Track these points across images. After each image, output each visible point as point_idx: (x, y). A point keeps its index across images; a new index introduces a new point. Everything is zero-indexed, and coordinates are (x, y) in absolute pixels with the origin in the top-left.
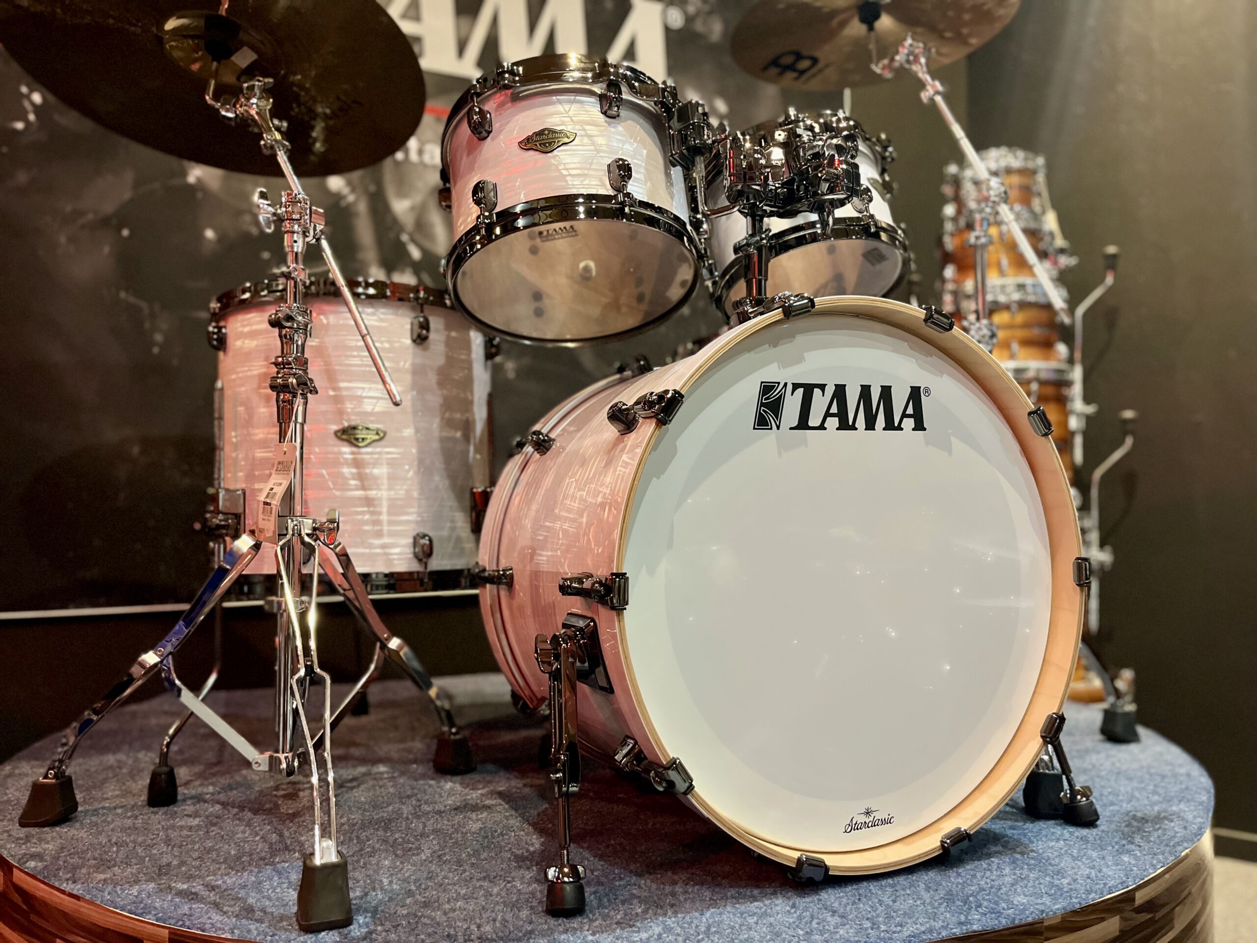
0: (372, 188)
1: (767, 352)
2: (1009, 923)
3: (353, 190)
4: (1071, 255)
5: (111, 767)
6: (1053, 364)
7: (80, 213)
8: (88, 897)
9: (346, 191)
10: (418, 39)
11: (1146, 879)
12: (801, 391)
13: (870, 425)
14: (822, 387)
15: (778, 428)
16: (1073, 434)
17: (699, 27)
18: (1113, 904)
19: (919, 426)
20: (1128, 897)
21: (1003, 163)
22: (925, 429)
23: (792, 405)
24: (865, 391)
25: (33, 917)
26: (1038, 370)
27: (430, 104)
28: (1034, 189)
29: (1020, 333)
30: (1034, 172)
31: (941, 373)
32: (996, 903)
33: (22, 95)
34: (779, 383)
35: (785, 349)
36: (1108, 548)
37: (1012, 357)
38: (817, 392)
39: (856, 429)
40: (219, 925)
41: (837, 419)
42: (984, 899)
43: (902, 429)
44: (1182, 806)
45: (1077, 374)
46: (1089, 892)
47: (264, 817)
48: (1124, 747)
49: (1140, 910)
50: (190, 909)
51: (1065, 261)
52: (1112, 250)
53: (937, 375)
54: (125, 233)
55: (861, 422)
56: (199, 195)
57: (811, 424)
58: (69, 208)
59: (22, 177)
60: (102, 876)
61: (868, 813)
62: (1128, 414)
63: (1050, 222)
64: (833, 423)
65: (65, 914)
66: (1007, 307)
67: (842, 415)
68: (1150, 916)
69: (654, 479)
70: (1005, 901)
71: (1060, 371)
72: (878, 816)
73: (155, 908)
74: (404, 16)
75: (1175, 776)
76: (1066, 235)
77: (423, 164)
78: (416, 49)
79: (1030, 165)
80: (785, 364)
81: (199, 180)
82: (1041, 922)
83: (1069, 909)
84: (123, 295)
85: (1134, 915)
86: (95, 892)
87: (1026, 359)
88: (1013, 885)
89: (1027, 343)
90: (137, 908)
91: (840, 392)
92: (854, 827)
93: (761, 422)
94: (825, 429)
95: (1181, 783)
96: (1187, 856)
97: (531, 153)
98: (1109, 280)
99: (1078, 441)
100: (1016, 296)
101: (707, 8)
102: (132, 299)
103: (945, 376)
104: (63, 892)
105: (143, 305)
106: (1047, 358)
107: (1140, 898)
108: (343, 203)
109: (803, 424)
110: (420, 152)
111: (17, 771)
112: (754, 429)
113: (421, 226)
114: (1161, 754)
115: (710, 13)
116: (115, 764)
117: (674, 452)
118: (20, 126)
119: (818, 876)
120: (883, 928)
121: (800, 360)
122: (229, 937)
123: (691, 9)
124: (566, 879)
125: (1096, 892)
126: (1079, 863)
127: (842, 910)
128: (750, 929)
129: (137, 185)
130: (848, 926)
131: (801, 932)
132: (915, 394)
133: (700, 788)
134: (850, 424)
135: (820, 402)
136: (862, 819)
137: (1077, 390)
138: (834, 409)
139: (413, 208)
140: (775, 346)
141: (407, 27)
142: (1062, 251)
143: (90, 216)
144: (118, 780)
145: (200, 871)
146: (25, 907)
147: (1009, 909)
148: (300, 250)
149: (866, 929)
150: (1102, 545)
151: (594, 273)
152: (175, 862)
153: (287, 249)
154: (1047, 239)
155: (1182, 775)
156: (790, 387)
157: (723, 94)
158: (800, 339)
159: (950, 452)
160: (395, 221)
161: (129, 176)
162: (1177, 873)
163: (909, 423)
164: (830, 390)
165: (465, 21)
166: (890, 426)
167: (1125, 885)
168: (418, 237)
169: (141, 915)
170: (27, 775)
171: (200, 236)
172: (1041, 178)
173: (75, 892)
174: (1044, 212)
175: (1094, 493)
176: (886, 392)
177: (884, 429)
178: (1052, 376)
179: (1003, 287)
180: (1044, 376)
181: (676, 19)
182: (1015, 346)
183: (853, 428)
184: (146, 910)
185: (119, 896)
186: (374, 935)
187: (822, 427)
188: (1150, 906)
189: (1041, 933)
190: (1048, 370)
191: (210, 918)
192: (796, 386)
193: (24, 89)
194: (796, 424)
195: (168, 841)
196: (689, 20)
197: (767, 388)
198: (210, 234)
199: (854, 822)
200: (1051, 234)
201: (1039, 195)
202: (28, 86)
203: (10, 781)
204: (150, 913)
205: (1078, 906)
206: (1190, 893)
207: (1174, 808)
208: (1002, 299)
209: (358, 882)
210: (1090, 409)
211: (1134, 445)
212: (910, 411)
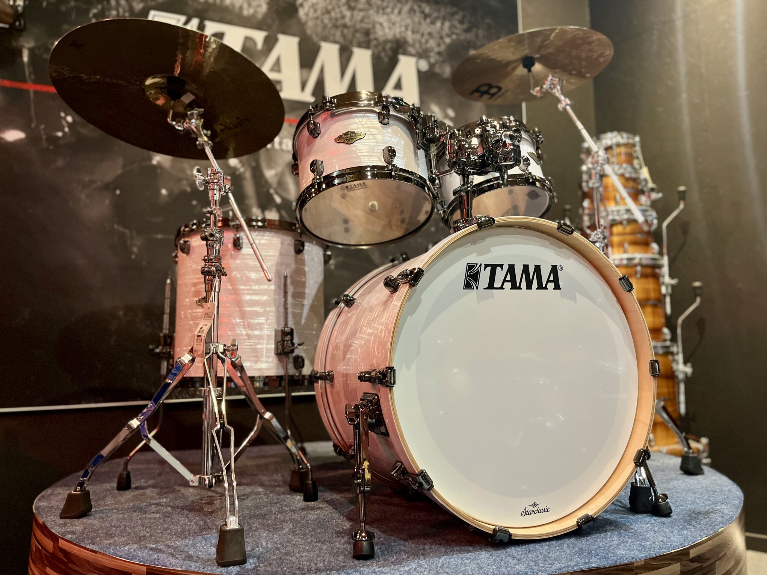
0: (254, 164)
1: (470, 247)
2: (613, 563)
3: (243, 165)
4: (658, 192)
5: (108, 490)
6: (650, 255)
7: (93, 182)
8: (101, 551)
9: (239, 166)
10: (279, 82)
11: (696, 543)
12: (489, 268)
13: (529, 287)
14: (501, 266)
15: (477, 288)
16: (665, 296)
17: (437, 69)
18: (676, 555)
19: (557, 287)
20: (684, 553)
21: (614, 141)
22: (560, 289)
23: (485, 276)
24: (526, 268)
25: (70, 565)
26: (641, 259)
27: (287, 117)
28: (635, 155)
29: (628, 238)
30: (634, 145)
31: (569, 258)
32: (607, 554)
33: (61, 117)
34: (477, 264)
35: (479, 246)
36: (689, 364)
37: (625, 252)
38: (498, 268)
39: (521, 289)
40: (174, 563)
41: (510, 283)
42: (600, 552)
43: (547, 289)
44: (723, 506)
45: (665, 261)
46: (661, 549)
47: (195, 513)
48: (694, 477)
49: (693, 560)
50: (158, 556)
51: (655, 196)
52: (682, 188)
53: (566, 259)
54: (118, 192)
55: (524, 285)
56: (159, 171)
57: (495, 286)
58: (87, 179)
59: (60, 163)
60: (108, 542)
61: (534, 505)
62: (697, 284)
63: (645, 173)
64: (508, 285)
65: (88, 562)
66: (621, 223)
67: (513, 281)
68: (699, 565)
69: (409, 316)
70: (612, 553)
71: (654, 259)
72: (541, 507)
73: (139, 556)
74: (272, 70)
75: (722, 491)
76: (654, 181)
77: (282, 150)
78: (278, 87)
79: (631, 141)
80: (480, 254)
81: (159, 162)
82: (632, 563)
83: (649, 557)
84: (116, 226)
85: (690, 563)
86: (105, 549)
87: (634, 253)
88: (618, 545)
89: (634, 243)
90: (129, 556)
91: (511, 268)
92: (526, 513)
93: (468, 285)
94: (504, 289)
95: (724, 495)
96: (722, 532)
97: (342, 144)
98: (682, 206)
99: (668, 300)
100: (626, 217)
101: (441, 59)
102: (121, 229)
103: (571, 259)
104: (87, 549)
105: (127, 232)
106: (646, 252)
107: (693, 553)
108: (237, 173)
109: (491, 286)
110: (280, 143)
111: (55, 492)
112: (464, 289)
113: (281, 184)
114: (715, 480)
115: (443, 62)
116: (110, 488)
117: (419, 302)
118: (60, 134)
119: (506, 540)
120: (541, 565)
121: (489, 251)
122: (180, 569)
123: (432, 60)
124: (364, 539)
125: (665, 548)
126: (658, 535)
127: (519, 557)
128: (466, 565)
129: (124, 166)
130: (521, 565)
131: (495, 567)
132: (554, 270)
133: (437, 486)
134: (518, 286)
135: (500, 274)
136: (531, 508)
137: (665, 270)
138: (508, 278)
139: (276, 175)
140: (474, 244)
141: (272, 76)
142: (652, 190)
143: (99, 184)
144: (112, 496)
145: (162, 539)
146: (65, 560)
147: (614, 556)
148: (217, 199)
149: (532, 566)
150: (685, 363)
151: (377, 208)
152: (148, 535)
153: (211, 199)
154: (643, 183)
155: (726, 491)
156: (483, 266)
157: (452, 106)
158: (488, 240)
159: (575, 301)
160: (266, 182)
161: (120, 161)
162: (716, 541)
163: (551, 285)
164: (506, 268)
165: (305, 72)
166: (540, 287)
167: (683, 545)
168: (279, 191)
169: (131, 560)
170: (61, 494)
171: (159, 193)
172: (638, 148)
173: (94, 549)
174: (641, 168)
175: (679, 331)
176: (538, 268)
177: (537, 289)
178: (650, 262)
179: (619, 211)
180: (644, 262)
181: (424, 65)
182: (626, 245)
183: (519, 288)
184: (134, 557)
185: (118, 551)
186: (258, 568)
187: (502, 288)
188: (699, 558)
189: (633, 570)
190: (646, 259)
191: (169, 560)
192: (486, 266)
193: (63, 114)
194: (487, 286)
195: (143, 525)
196: (431, 66)
197: (470, 267)
198: (164, 192)
199: (526, 510)
200: (646, 180)
201: (638, 158)
202: (65, 112)
203: (52, 497)
204: (136, 558)
205: (654, 556)
206: (725, 554)
207: (718, 507)
208: (617, 218)
209: (249, 543)
210: (674, 282)
211: (701, 302)
212: (552, 278)
